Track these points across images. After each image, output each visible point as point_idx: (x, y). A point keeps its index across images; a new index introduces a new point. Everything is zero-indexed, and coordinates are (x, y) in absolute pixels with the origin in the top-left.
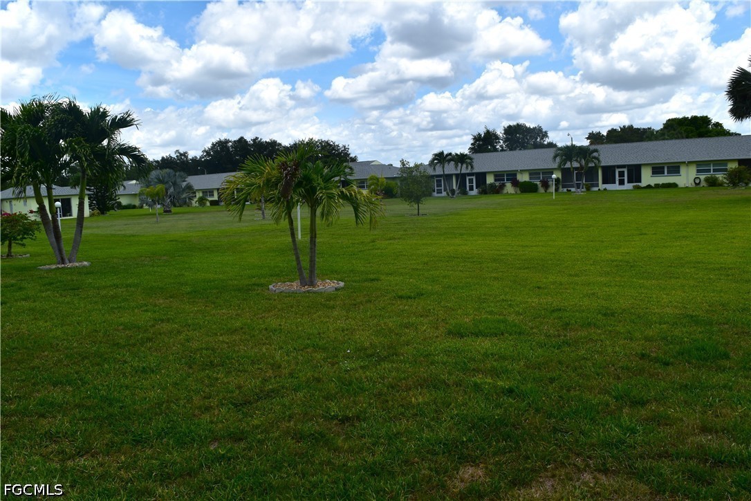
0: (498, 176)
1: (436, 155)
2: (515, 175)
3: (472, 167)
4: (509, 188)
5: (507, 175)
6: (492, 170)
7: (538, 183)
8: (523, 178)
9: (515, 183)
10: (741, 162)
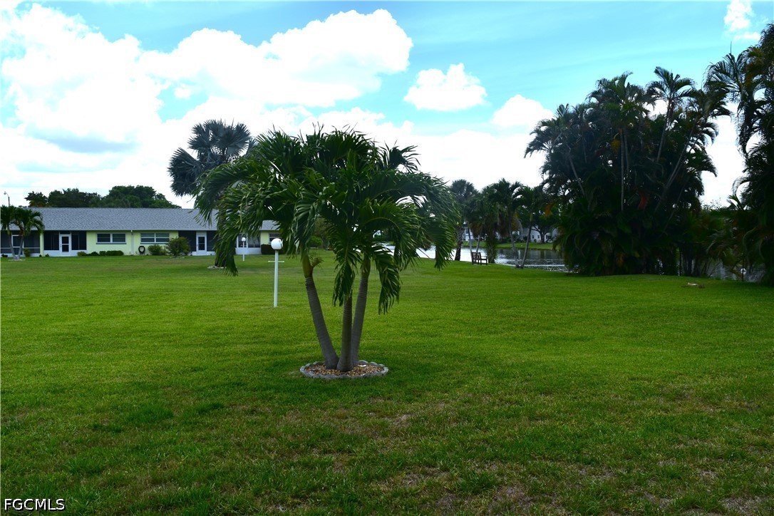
10: (181, 233)
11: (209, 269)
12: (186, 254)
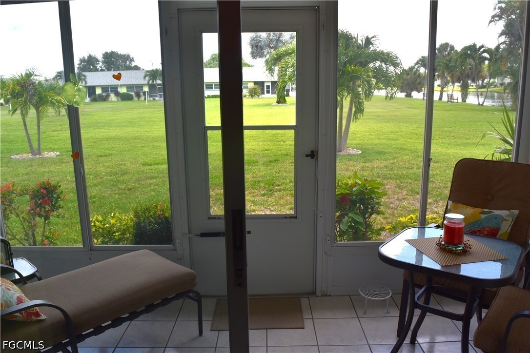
0: (105, 88)
1: (58, 73)
2: (117, 88)
3: (86, 83)
4: (113, 97)
5: (111, 88)
6: (100, 84)
7: (133, 94)
8: (123, 90)
9: (117, 94)
10: (255, 83)
11: (273, 105)
12: (259, 96)
